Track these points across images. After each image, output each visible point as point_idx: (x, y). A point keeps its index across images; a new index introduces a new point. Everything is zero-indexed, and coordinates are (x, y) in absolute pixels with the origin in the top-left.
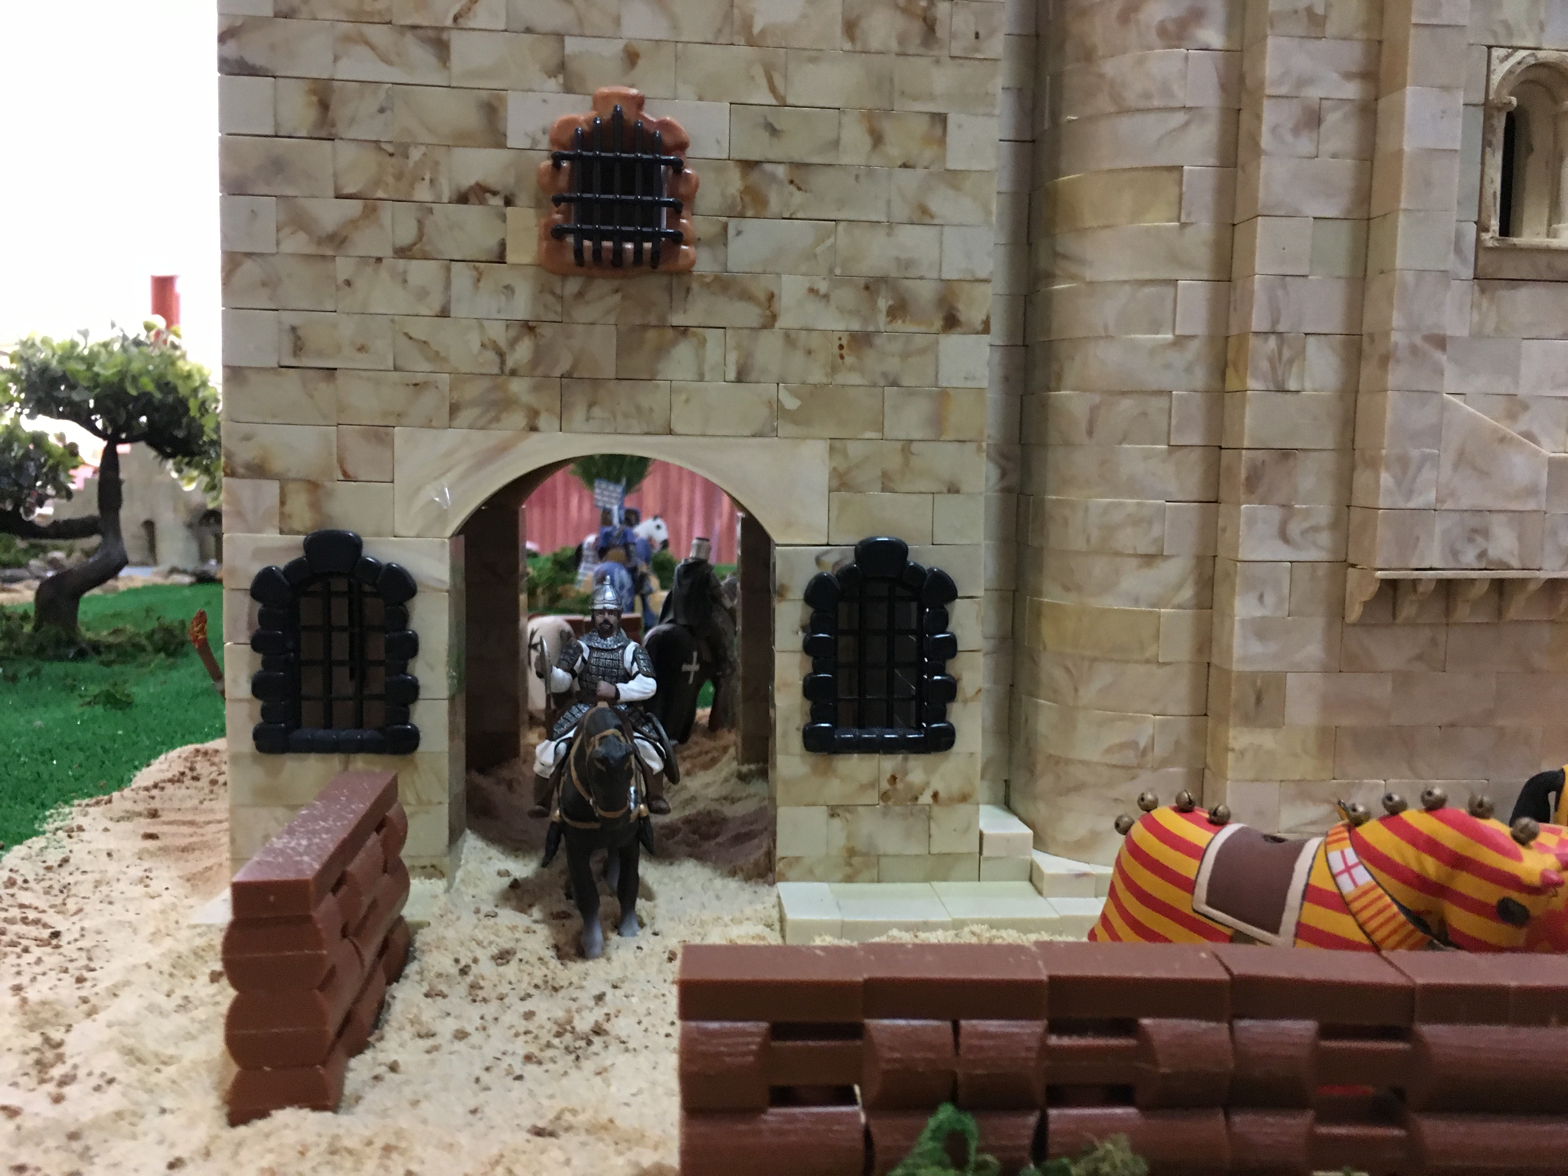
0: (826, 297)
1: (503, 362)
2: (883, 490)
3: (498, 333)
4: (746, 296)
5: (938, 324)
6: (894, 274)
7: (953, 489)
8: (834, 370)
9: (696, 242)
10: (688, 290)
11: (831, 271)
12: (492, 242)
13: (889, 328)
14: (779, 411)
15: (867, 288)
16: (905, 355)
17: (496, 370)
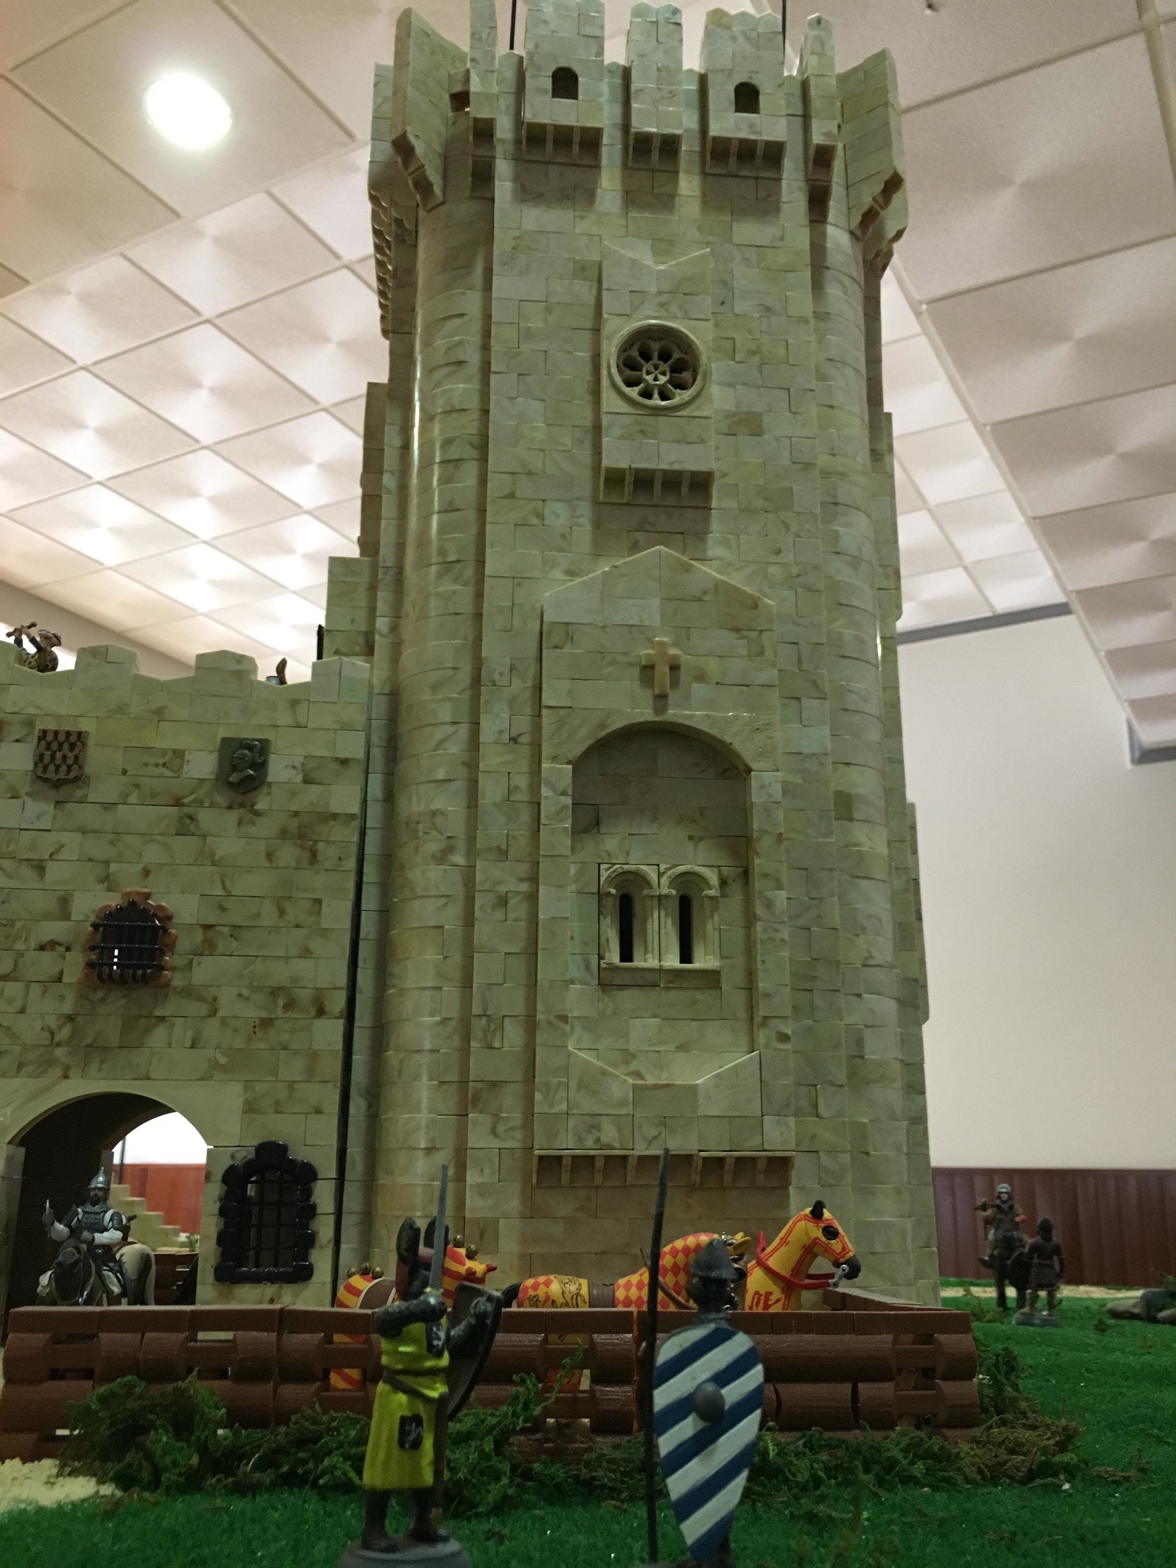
0: (248, 999)
1: (53, 1039)
2: (277, 1112)
3: (52, 1022)
4: (200, 998)
5: (313, 1013)
6: (288, 985)
7: (318, 1111)
8: (250, 1040)
9: (173, 969)
10: (167, 996)
11: (251, 983)
12: (55, 971)
13: (285, 1016)
14: (215, 1065)
15: (272, 993)
16: (292, 1032)
17: (48, 1043)
